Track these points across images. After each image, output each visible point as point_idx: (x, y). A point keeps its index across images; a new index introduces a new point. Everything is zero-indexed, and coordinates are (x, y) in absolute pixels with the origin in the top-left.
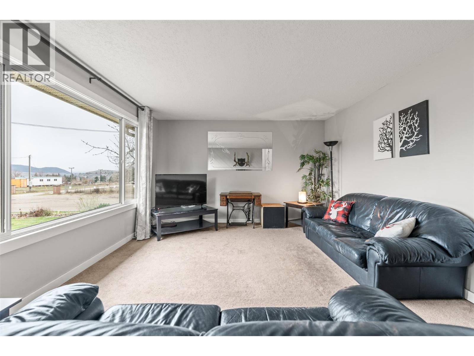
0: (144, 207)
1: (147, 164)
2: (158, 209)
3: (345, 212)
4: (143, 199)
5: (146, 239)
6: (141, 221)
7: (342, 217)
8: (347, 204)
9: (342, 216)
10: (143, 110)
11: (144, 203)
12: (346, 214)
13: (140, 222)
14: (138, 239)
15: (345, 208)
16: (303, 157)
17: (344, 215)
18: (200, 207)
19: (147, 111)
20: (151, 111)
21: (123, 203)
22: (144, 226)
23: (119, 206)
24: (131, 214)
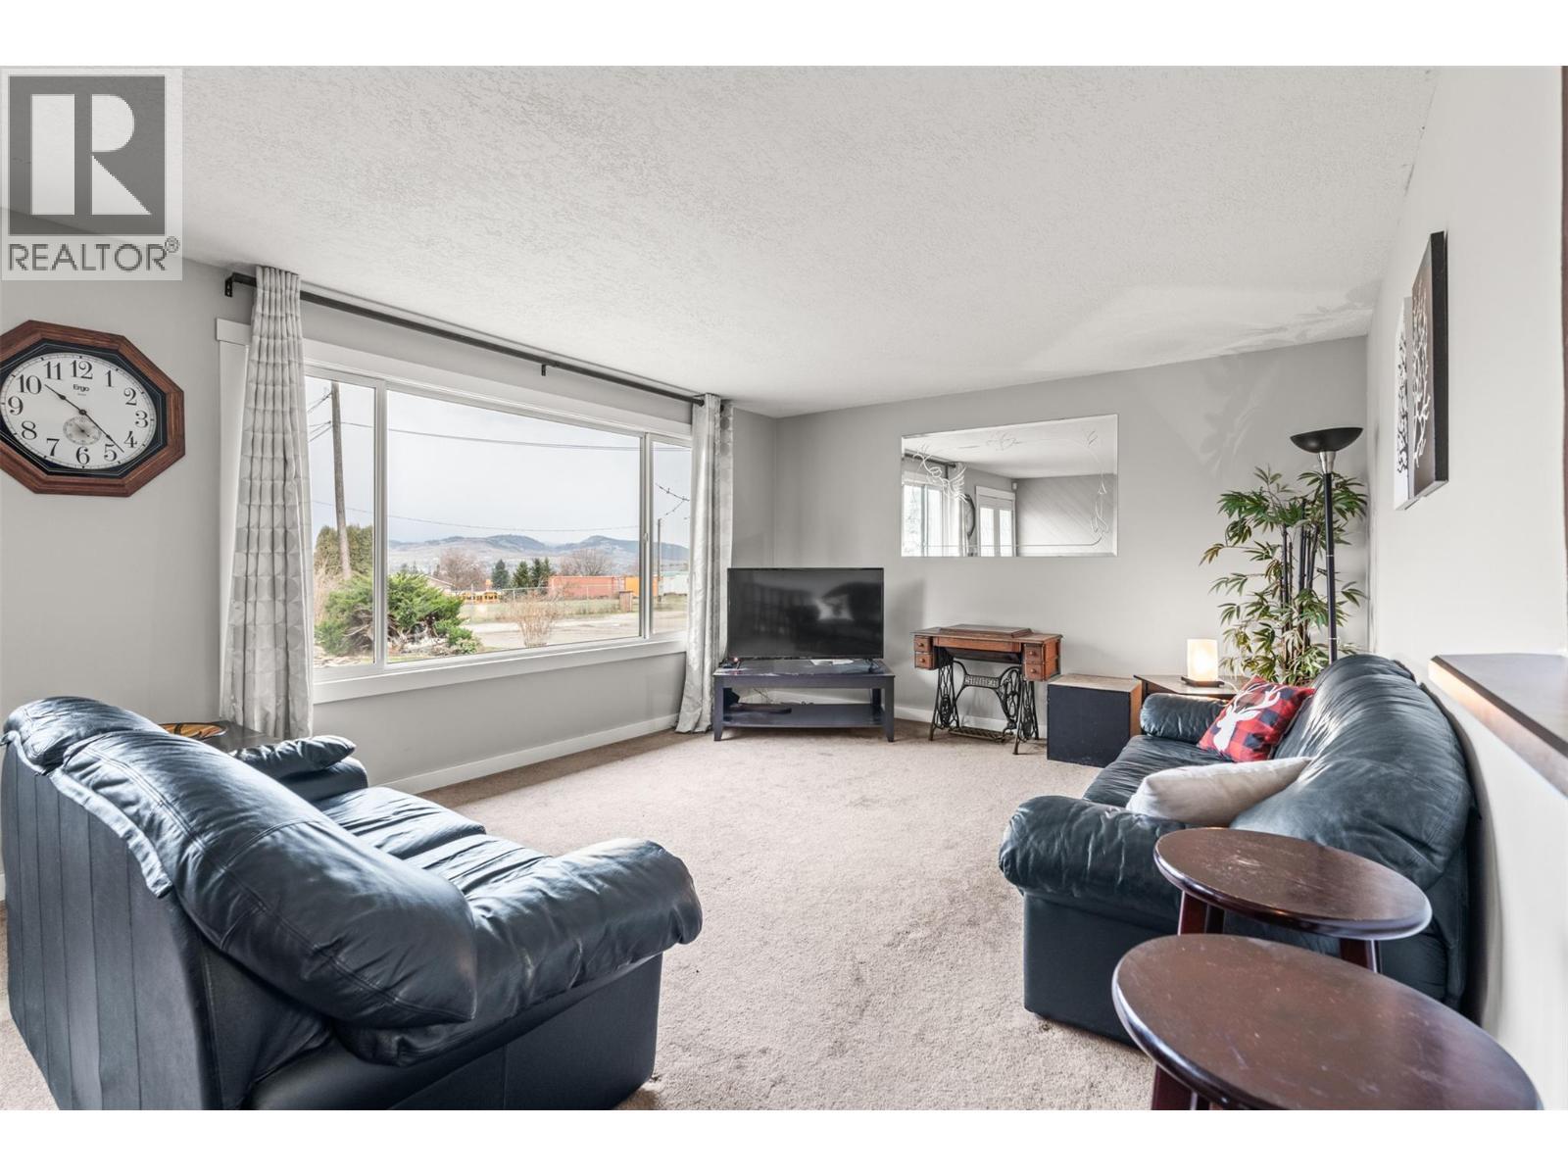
0: (699, 650)
1: (707, 542)
2: (736, 659)
3: (1262, 727)
4: (696, 631)
5: (697, 730)
6: (692, 687)
7: (1244, 744)
8: (1281, 696)
9: (1247, 740)
10: (702, 403)
11: (699, 641)
12: (1267, 738)
13: (691, 690)
14: (677, 730)
15: (1266, 711)
16: (1234, 501)
17: (1253, 740)
18: (864, 666)
19: (711, 404)
20: (724, 404)
21: (648, 637)
22: (698, 699)
23: (637, 642)
24: (670, 666)
